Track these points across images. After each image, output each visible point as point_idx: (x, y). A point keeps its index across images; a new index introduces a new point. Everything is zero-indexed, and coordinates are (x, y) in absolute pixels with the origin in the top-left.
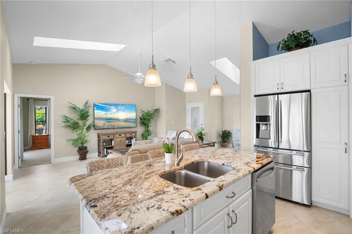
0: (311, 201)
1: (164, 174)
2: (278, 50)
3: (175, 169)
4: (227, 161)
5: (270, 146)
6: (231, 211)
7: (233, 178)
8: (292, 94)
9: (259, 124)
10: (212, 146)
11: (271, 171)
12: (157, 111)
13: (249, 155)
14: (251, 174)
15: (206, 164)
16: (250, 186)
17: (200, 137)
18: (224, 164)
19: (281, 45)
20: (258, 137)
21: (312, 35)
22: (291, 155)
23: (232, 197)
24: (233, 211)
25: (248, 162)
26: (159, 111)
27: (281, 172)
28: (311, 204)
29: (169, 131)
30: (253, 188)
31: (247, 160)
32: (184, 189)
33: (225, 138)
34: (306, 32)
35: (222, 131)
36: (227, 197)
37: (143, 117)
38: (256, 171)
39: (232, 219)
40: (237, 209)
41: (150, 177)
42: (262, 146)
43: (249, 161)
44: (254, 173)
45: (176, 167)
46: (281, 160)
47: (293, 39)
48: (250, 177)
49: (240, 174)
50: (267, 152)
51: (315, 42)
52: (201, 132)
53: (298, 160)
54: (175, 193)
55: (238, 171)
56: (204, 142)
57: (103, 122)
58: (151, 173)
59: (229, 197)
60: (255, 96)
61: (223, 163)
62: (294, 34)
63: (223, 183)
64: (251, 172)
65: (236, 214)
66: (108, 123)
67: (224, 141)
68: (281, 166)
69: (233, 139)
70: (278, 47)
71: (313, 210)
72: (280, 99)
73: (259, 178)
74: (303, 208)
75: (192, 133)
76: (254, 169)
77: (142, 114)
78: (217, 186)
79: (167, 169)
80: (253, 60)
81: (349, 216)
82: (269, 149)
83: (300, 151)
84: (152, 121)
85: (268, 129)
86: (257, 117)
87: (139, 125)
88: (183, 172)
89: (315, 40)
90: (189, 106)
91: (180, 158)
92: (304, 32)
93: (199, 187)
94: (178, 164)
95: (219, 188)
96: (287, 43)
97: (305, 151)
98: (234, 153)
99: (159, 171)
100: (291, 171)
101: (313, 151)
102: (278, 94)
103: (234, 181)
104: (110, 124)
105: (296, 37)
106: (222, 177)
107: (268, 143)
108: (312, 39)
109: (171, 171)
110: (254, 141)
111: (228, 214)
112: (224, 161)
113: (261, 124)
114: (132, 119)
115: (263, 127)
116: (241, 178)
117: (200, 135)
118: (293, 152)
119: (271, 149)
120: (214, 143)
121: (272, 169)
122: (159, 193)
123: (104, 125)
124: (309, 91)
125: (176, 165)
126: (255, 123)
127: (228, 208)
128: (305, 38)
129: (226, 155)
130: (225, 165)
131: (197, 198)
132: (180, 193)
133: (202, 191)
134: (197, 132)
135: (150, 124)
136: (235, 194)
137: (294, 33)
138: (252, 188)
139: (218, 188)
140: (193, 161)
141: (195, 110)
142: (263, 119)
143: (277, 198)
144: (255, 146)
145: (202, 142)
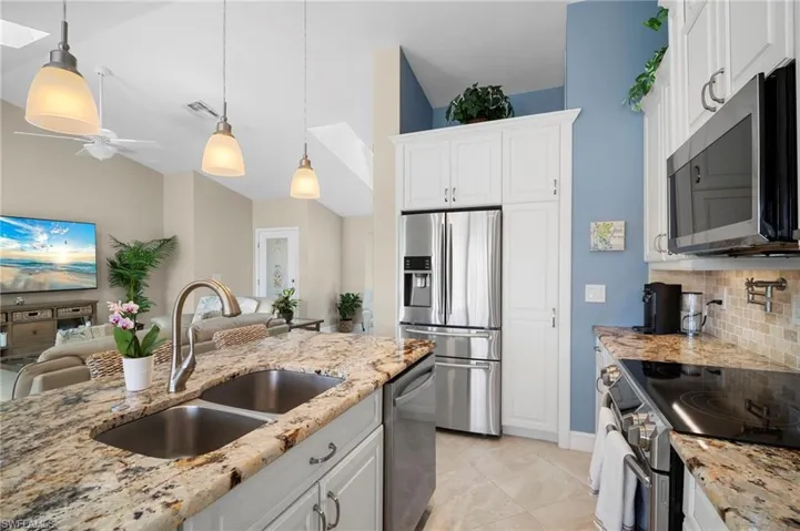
0: (501, 426)
1: (118, 423)
2: (447, 117)
3: (165, 403)
4: (327, 363)
5: (433, 323)
6: (324, 496)
7: (329, 407)
8: (472, 213)
9: (411, 275)
10: (312, 329)
11: (427, 375)
12: (168, 245)
13: (385, 344)
14: (381, 390)
15: (274, 375)
16: (378, 419)
17: (285, 308)
18: (319, 372)
19: (453, 109)
20: (407, 303)
21: (506, 97)
22: (469, 338)
23: (326, 459)
24: (330, 495)
25: (379, 360)
26: (173, 244)
27: (451, 375)
28: (501, 431)
29: (203, 299)
30: (387, 421)
31: (379, 355)
32: (163, 469)
33: (347, 311)
34: (497, 89)
35: (342, 296)
36: (313, 461)
37: (120, 259)
38: (391, 380)
39: (324, 520)
40: (340, 486)
41: (49, 443)
42: (416, 323)
43: (379, 357)
44: (388, 385)
45: (173, 396)
46: (451, 350)
47: (474, 99)
48: (378, 396)
49: (352, 394)
50: (427, 335)
51: (511, 113)
52: (287, 298)
53: (480, 347)
54: (120, 489)
55: (350, 385)
56: (295, 322)
57: (15, 271)
58: (61, 427)
59: (317, 462)
60: (404, 213)
61: (318, 369)
62: (476, 90)
63: (297, 426)
64: (380, 384)
65: (337, 502)
66: (25, 277)
67: (344, 319)
68: (451, 363)
69: (364, 312)
70: (449, 112)
71: (504, 445)
72: (450, 221)
73: (399, 395)
74: (486, 444)
75: (220, 291)
76: (388, 375)
77: (116, 251)
78: (278, 437)
79: (134, 405)
80: (401, 133)
81: (556, 444)
82: (430, 328)
83: (482, 328)
84: (151, 272)
85: (428, 285)
86: (406, 258)
87: (106, 283)
88: (191, 408)
89: (510, 109)
90: (262, 235)
91: (185, 366)
92: (493, 88)
93: (217, 452)
94: (180, 386)
95: (282, 444)
96: (464, 106)
97: (491, 329)
98: (350, 343)
99: (99, 417)
100: (469, 370)
101: (503, 328)
102: (446, 211)
103: (334, 415)
104: (31, 277)
105: (479, 97)
106: (302, 409)
107: (428, 315)
108: (507, 105)
109: (148, 412)
110: (402, 313)
111: (316, 508)
112: (322, 363)
113: (414, 276)
114: (86, 265)
115: (418, 283)
116: (354, 404)
117: (282, 305)
118: (474, 331)
119: (435, 329)
120: (318, 324)
121: (430, 370)
122: (53, 500)
123: (17, 280)
124: (500, 208)
125: (172, 389)
126: (402, 272)
127: (315, 490)
128: (496, 101)
129: (330, 349)
130: (323, 373)
131: (196, 491)
132: (137, 485)
133: (224, 463)
134: (277, 298)
135: (144, 280)
136: (335, 449)
137: (477, 87)
138: (383, 423)
139: (278, 443)
140: (235, 371)
141: (276, 245)
142: (417, 264)
143: (440, 430)
144: (402, 323)
145: (288, 322)
